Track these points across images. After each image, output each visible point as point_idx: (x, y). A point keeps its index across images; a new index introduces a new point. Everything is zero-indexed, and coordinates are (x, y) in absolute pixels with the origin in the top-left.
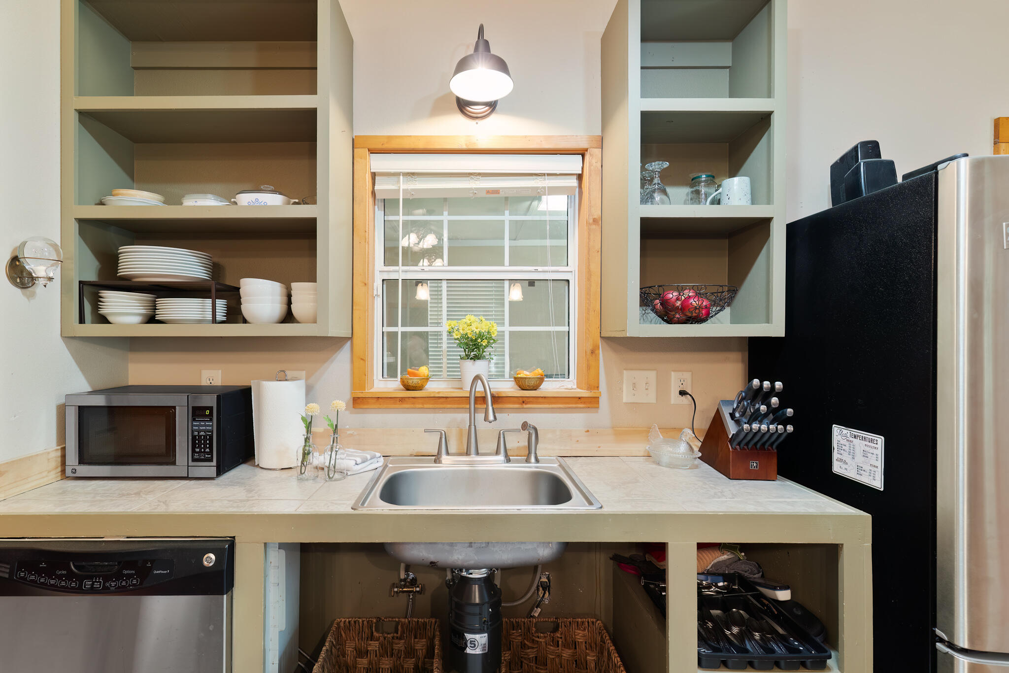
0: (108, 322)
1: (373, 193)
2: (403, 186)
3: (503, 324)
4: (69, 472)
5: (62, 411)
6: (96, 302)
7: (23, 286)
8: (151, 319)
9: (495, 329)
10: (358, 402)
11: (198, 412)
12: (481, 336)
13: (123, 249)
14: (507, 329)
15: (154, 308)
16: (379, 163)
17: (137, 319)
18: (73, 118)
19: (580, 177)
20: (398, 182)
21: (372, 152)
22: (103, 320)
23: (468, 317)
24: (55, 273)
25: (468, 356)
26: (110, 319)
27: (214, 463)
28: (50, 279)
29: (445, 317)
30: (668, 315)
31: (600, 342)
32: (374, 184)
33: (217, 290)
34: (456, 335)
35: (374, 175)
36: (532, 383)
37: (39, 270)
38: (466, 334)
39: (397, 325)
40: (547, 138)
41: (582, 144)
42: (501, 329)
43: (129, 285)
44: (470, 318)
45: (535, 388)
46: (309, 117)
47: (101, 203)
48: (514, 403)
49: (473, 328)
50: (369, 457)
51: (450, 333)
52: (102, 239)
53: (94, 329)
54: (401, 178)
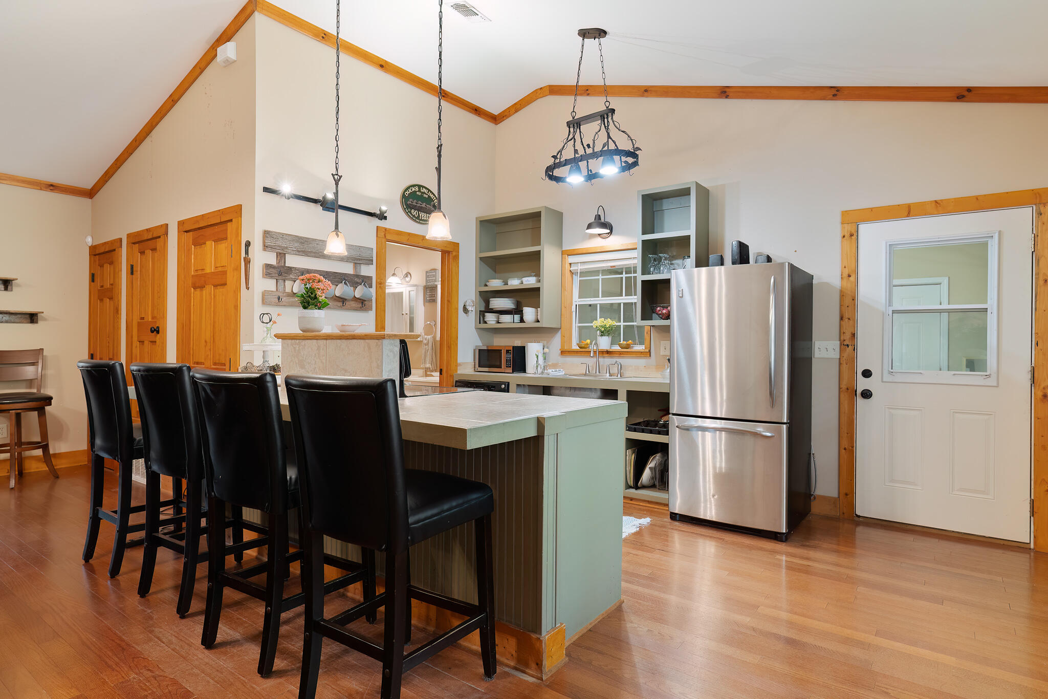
0: (487, 323)
1: (570, 270)
2: (580, 268)
3: (620, 321)
4: (476, 370)
5: (474, 350)
6: (484, 316)
7: (466, 313)
8: (497, 322)
10: (563, 353)
11: (508, 351)
13: (491, 299)
14: (622, 324)
15: (498, 318)
16: (571, 259)
17: (494, 322)
18: (478, 259)
20: (578, 266)
21: (568, 255)
22: (485, 322)
24: (473, 309)
27: (512, 368)
28: (472, 311)
29: (598, 317)
32: (570, 267)
33: (515, 312)
35: (570, 264)
37: (470, 308)
38: (605, 325)
43: (492, 311)
46: (538, 253)
47: (486, 285)
48: (617, 354)
50: (558, 370)
52: (486, 296)
53: (483, 326)
54: (579, 264)
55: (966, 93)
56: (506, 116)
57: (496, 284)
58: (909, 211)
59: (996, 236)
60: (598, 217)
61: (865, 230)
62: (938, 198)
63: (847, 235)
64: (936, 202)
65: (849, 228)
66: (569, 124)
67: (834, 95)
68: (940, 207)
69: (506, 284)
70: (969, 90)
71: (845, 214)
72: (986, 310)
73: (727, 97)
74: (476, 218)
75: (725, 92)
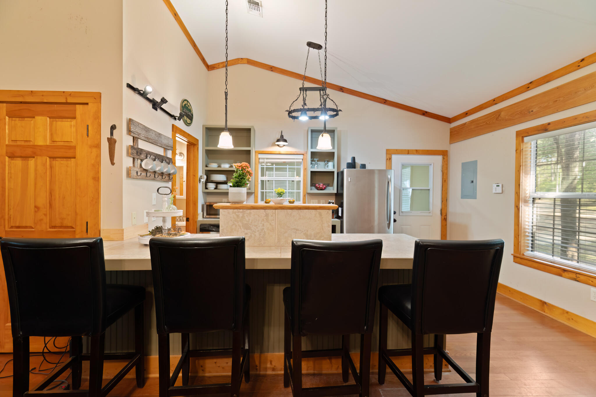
1: (259, 162)
2: (265, 161)
3: (286, 189)
4: (204, 217)
5: (203, 205)
6: (206, 185)
8: (216, 188)
9: (284, 191)
12: (281, 192)
13: (212, 175)
15: (217, 186)
16: (260, 156)
17: (214, 188)
18: (205, 151)
19: (303, 159)
20: (264, 159)
21: (259, 154)
23: (279, 188)
25: (279, 197)
26: (208, 188)
28: (202, 182)
29: (274, 188)
30: (318, 189)
31: (306, 194)
32: (259, 160)
33: (226, 183)
34: (276, 192)
35: (259, 158)
36: (292, 202)
38: (278, 192)
39: (264, 190)
40: (296, 152)
41: (303, 153)
42: (286, 191)
43: (212, 182)
44: (279, 189)
45: (293, 203)
46: (249, 151)
47: (209, 167)
49: (280, 191)
51: (275, 192)
52: (209, 173)
53: (207, 191)
54: (265, 159)
55: (425, 113)
56: (216, 67)
57: (214, 166)
58: (408, 152)
59: (432, 164)
60: (282, 136)
61: (394, 157)
62: (417, 149)
63: (389, 159)
64: (416, 150)
65: (388, 156)
66: (300, 89)
67: (385, 102)
68: (418, 152)
69: (219, 166)
70: (426, 112)
71: (387, 150)
72: (429, 190)
73: (343, 92)
74: (203, 126)
75: (342, 89)
